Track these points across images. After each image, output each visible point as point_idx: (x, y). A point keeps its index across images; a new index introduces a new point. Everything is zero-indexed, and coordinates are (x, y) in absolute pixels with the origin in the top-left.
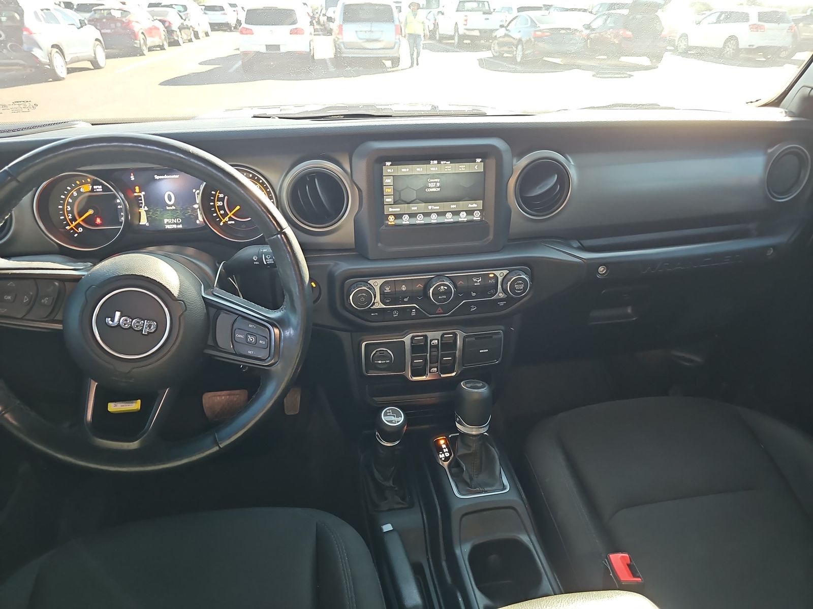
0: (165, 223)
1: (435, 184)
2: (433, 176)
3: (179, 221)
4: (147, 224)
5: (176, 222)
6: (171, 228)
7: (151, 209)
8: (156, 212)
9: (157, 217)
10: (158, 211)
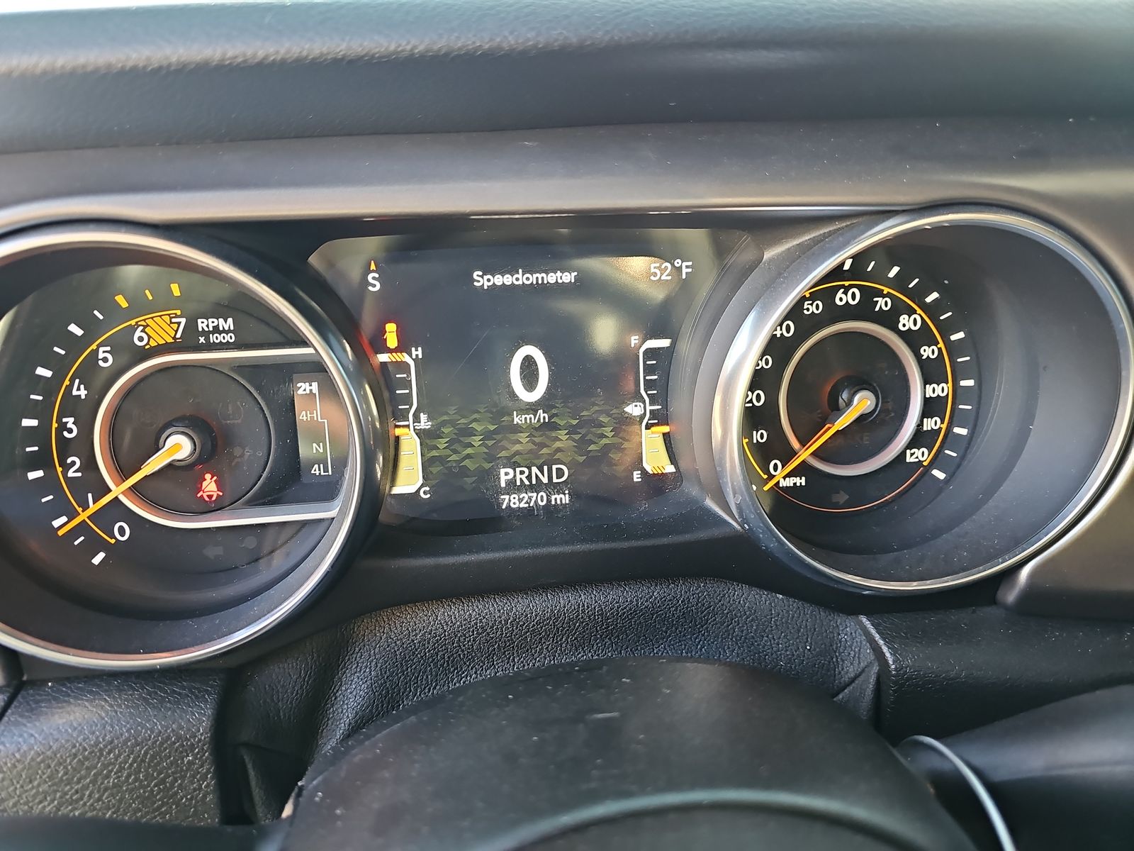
0: (504, 484)
3: (559, 473)
4: (425, 493)
5: (545, 480)
6: (523, 505)
7: (444, 423)
8: (467, 440)
9: (468, 456)
10: (472, 433)
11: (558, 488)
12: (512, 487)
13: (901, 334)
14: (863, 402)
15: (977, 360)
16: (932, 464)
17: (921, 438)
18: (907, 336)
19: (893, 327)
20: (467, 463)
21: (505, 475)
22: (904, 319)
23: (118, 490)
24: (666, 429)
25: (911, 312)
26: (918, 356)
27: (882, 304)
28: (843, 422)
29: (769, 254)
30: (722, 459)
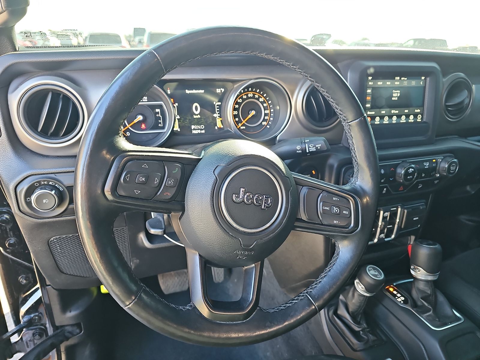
0: (193, 129)
1: (397, 94)
2: (396, 88)
3: (203, 127)
4: (179, 130)
5: (200, 128)
6: (197, 133)
7: (182, 117)
8: (186, 120)
9: (186, 123)
10: (187, 119)
11: (203, 130)
12: (194, 129)
13: (260, 102)
14: (253, 113)
15: (273, 106)
16: (267, 125)
17: (264, 120)
18: (261, 102)
19: (259, 100)
20: (186, 125)
21: (193, 127)
22: (260, 99)
23: (128, 126)
24: (221, 119)
25: (261, 98)
26: (263, 106)
27: (257, 96)
28: (250, 116)
29: (235, 86)
30: (231, 123)
